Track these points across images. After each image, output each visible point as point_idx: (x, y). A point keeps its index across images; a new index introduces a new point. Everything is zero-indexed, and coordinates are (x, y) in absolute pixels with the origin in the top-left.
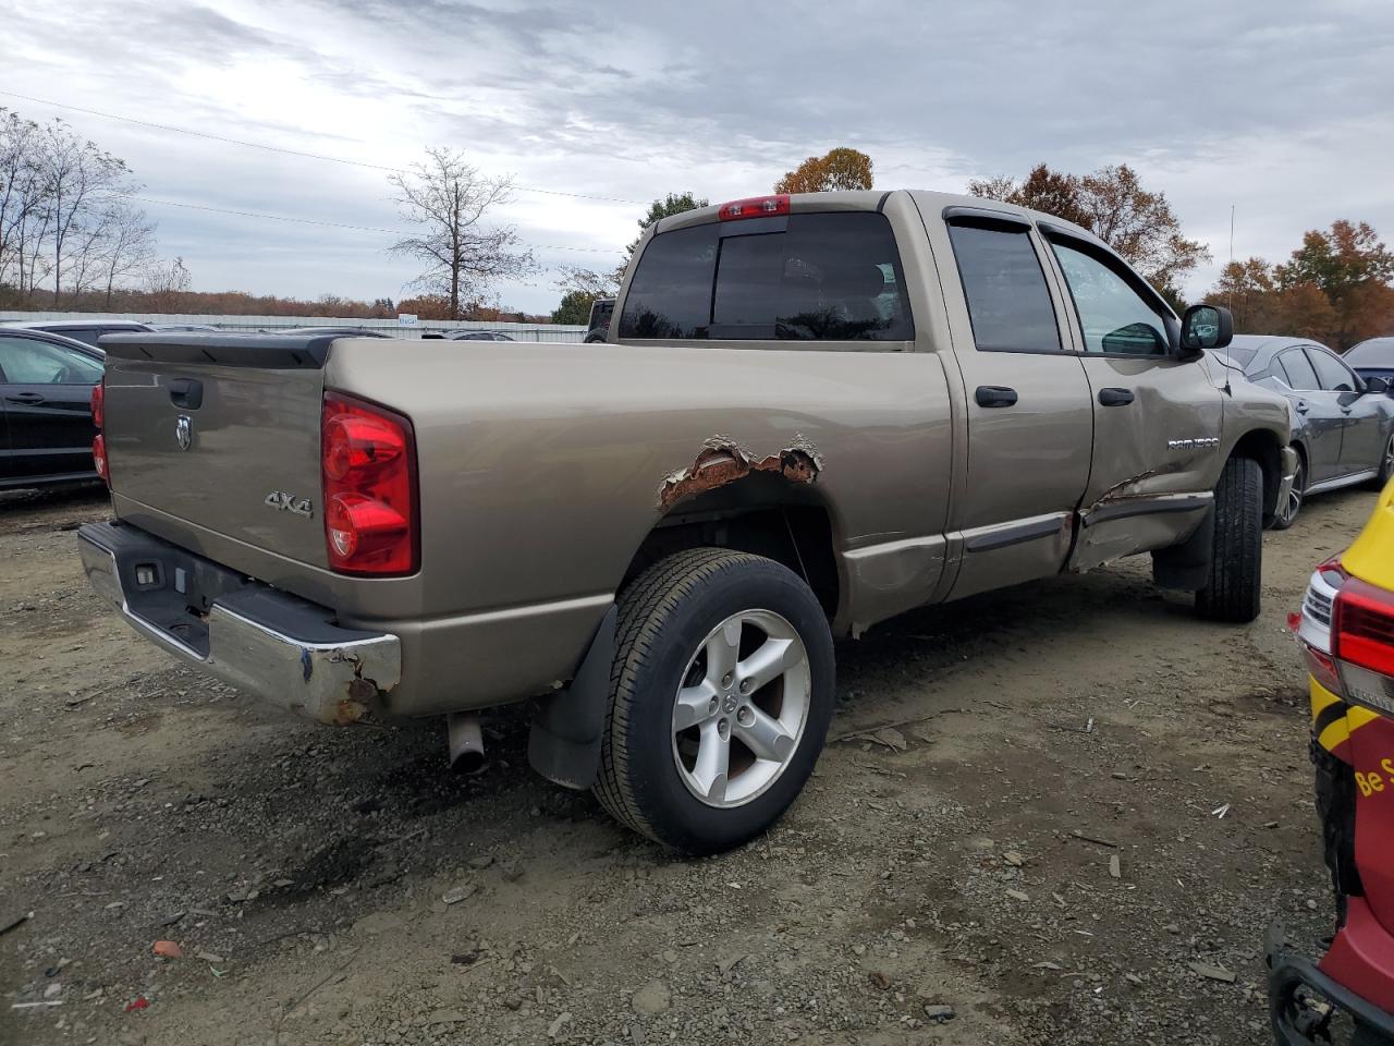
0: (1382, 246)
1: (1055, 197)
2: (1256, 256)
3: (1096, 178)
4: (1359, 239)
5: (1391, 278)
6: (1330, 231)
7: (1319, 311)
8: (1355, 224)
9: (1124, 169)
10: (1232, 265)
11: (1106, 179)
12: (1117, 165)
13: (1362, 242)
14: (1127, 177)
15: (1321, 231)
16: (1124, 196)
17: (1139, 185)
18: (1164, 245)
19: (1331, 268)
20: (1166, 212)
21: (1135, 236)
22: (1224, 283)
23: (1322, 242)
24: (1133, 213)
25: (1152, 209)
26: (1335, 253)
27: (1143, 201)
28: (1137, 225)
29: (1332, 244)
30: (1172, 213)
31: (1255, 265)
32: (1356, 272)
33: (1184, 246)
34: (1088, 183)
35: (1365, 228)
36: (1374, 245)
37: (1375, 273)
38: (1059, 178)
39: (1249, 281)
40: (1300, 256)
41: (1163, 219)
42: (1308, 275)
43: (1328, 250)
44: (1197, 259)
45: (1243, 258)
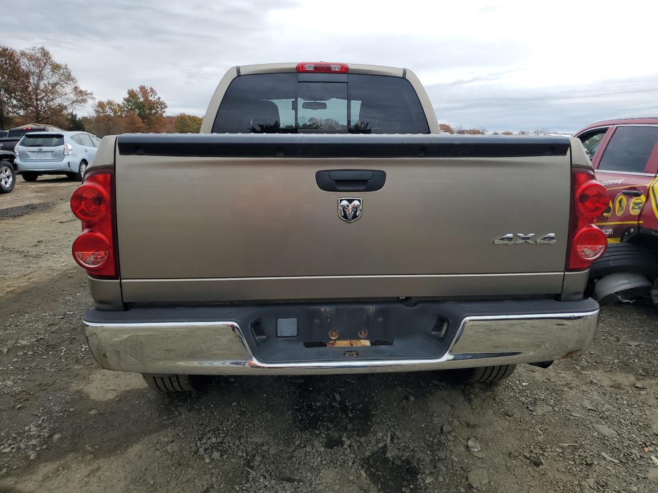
0: (159, 98)
1: (6, 60)
2: (111, 99)
3: (28, 52)
4: (150, 94)
5: (164, 112)
6: (139, 90)
7: (139, 125)
8: (148, 87)
9: (43, 49)
10: (100, 103)
11: (33, 53)
12: (39, 46)
13: (151, 96)
14: (45, 54)
15: (134, 90)
16: (45, 64)
17: (53, 59)
18: (71, 91)
19: (141, 106)
20: (70, 74)
21: (54, 85)
22: (97, 111)
23: (136, 95)
24: (52, 73)
25: (62, 72)
26: (142, 100)
27: (56, 67)
28: (54, 79)
29: (140, 96)
30: (73, 75)
31: (110, 103)
32: (151, 109)
33: (81, 92)
34: (23, 54)
35: (152, 90)
36: (156, 97)
37: (158, 109)
38: (7, 50)
39: (108, 110)
40: (127, 100)
41: (69, 78)
42: (131, 109)
43: (139, 98)
44: (88, 99)
45: (105, 100)
